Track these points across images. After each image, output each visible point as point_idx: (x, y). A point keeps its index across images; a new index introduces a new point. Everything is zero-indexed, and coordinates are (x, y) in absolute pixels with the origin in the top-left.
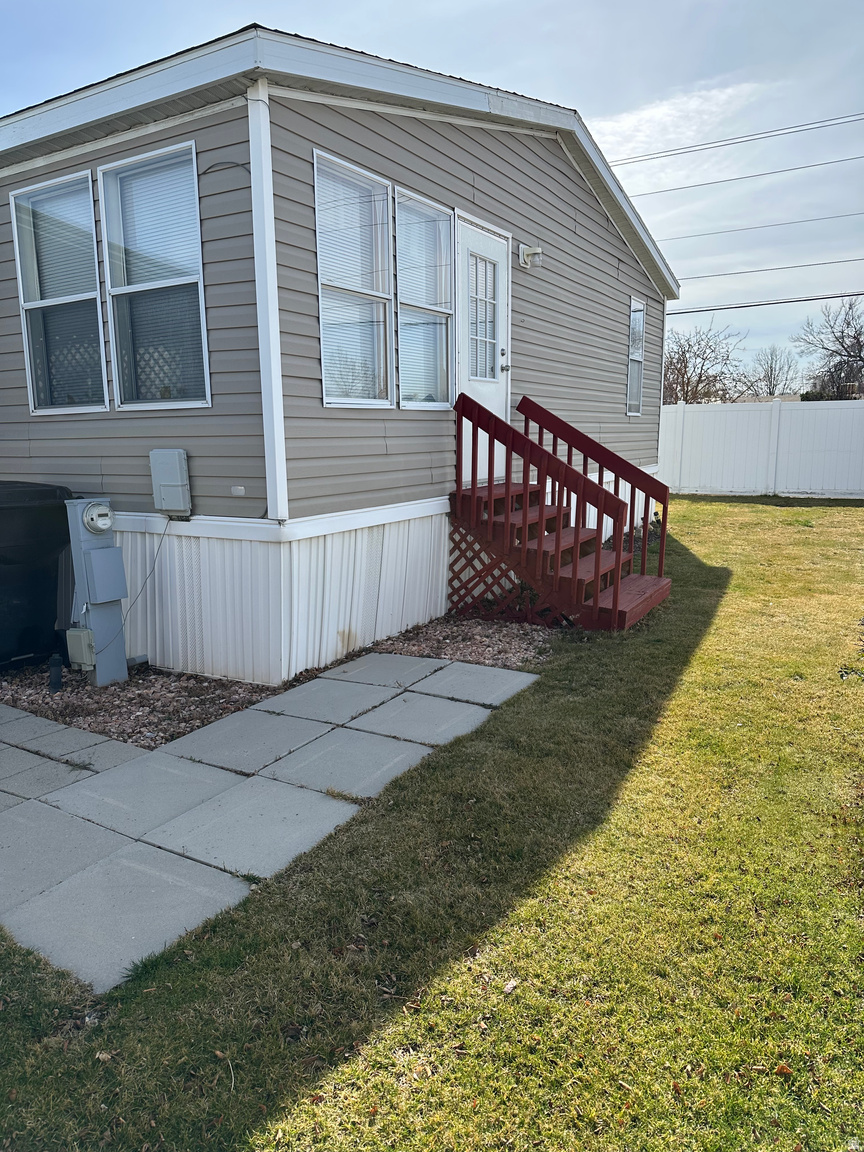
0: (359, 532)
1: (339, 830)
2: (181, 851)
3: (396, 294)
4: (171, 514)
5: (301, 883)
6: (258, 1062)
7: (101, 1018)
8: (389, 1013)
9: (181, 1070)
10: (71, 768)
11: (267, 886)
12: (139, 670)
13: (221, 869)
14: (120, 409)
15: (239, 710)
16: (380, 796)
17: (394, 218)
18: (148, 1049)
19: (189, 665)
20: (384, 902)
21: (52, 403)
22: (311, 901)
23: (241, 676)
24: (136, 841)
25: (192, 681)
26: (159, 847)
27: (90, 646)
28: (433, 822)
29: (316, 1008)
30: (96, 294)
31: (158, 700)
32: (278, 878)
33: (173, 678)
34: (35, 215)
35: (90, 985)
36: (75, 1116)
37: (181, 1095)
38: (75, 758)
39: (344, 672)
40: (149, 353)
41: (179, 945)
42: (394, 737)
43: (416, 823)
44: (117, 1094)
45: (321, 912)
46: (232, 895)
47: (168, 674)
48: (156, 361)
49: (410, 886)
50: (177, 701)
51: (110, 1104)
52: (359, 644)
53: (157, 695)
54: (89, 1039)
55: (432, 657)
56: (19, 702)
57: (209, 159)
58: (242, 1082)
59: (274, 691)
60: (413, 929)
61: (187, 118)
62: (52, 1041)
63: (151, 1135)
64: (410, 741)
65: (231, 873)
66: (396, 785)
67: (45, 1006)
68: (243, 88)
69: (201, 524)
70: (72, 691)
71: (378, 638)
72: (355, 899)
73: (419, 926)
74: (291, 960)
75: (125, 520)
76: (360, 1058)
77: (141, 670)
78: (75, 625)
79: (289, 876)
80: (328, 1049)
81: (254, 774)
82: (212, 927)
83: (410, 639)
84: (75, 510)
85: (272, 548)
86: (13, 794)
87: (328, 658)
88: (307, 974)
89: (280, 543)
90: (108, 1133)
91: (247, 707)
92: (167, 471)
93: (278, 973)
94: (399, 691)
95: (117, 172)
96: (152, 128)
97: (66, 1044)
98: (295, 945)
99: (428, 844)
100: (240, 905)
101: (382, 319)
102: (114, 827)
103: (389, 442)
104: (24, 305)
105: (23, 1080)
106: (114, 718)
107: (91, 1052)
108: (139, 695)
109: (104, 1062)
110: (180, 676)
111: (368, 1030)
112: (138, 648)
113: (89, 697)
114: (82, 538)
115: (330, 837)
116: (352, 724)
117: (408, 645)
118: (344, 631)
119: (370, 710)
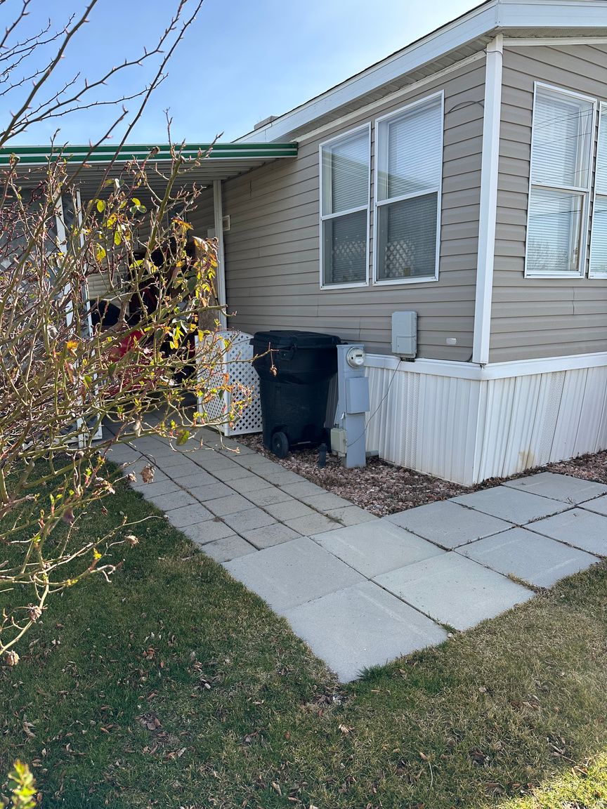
0: (544, 376)
1: (518, 608)
2: (399, 595)
3: (593, 188)
4: (402, 356)
5: (487, 641)
6: (451, 771)
7: (343, 700)
8: (558, 769)
9: (395, 757)
10: (329, 520)
11: (461, 637)
12: (372, 460)
13: (427, 616)
14: (375, 285)
15: (440, 500)
16: (553, 588)
17: (597, 127)
18: (373, 734)
19: (406, 462)
20: (555, 675)
21: (334, 282)
22: (495, 658)
23: (442, 475)
24: (369, 580)
25: (407, 473)
26: (384, 588)
27: (344, 440)
28: (600, 620)
29: (497, 745)
30: (367, 207)
31: (385, 483)
32: (469, 633)
33: (394, 469)
34: (333, 157)
35: (336, 675)
36: (324, 764)
37: (394, 776)
38: (331, 513)
39: (523, 484)
40: (394, 246)
41: (396, 664)
42: (565, 543)
43: (585, 618)
44: (352, 759)
45: (502, 669)
46: (435, 638)
47: (391, 466)
48: (398, 251)
49: (579, 668)
50: (397, 486)
51: (347, 765)
52: (535, 464)
53: (384, 480)
54: (334, 712)
55: (601, 482)
56: (300, 471)
57: (453, 102)
58: (439, 783)
59: (466, 490)
60: (581, 705)
61: (440, 75)
62: (313, 706)
63: (372, 798)
64: (580, 549)
65: (434, 620)
66: (567, 582)
67: (309, 681)
68: (484, 45)
69: (422, 365)
70: (332, 469)
71: (552, 461)
72: (531, 666)
73: (587, 704)
74: (478, 700)
75: (373, 359)
76: (534, 799)
77: (374, 460)
78: (336, 426)
79: (478, 634)
80: (507, 782)
81: (451, 550)
82: (420, 658)
83: (580, 465)
84: (342, 350)
85: (473, 383)
86: (295, 531)
87: (509, 472)
88: (491, 716)
89: (480, 381)
90: (344, 785)
91: (446, 499)
92: (402, 327)
93: (468, 707)
94: (570, 506)
95: (387, 121)
96: (415, 86)
97: (321, 712)
98: (482, 689)
99: (595, 637)
100: (440, 646)
101: (579, 209)
102: (355, 566)
103: (576, 305)
104: (322, 217)
105: (294, 727)
106: (357, 491)
107: (336, 723)
108: (373, 478)
109: (344, 733)
110: (399, 468)
111: (541, 777)
112: (373, 447)
113: (341, 474)
114: (345, 370)
115: (510, 612)
116: (529, 526)
117: (579, 469)
118: (524, 453)
119: (544, 518)
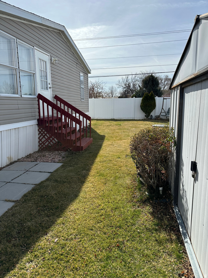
0: (11, 130)
1: (9, 210)
3: (19, 67)
8: (24, 254)
16: (20, 199)
17: (17, 47)
20: (22, 226)
28: (35, 203)
39: (9, 168)
42: (24, 184)
43: (31, 205)
45: (4, 232)
49: (29, 221)
52: (13, 160)
55: (35, 162)
60: (30, 231)
64: (29, 184)
66: (25, 196)
71: (19, 158)
72: (14, 227)
73: (32, 230)
76: (16, 268)
80: (7, 268)
83: (28, 158)
87: (4, 164)
94: (25, 171)
99: (34, 209)
101: (15, 74)
103: (19, 106)
111: (18, 260)
115: (6, 212)
116: (12, 181)
117: (28, 159)
118: (9, 157)
119: (17, 177)
